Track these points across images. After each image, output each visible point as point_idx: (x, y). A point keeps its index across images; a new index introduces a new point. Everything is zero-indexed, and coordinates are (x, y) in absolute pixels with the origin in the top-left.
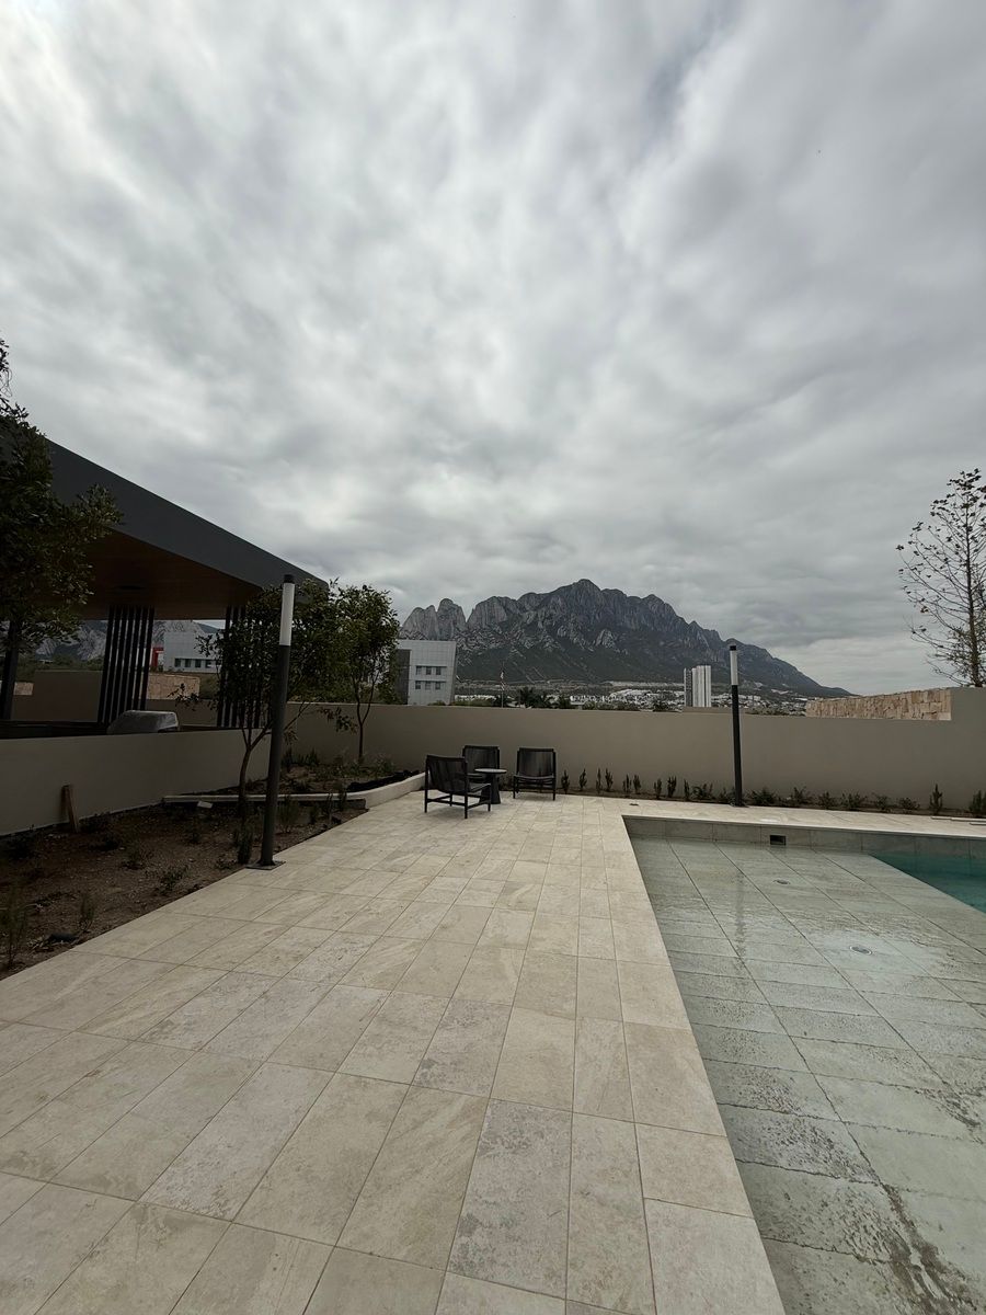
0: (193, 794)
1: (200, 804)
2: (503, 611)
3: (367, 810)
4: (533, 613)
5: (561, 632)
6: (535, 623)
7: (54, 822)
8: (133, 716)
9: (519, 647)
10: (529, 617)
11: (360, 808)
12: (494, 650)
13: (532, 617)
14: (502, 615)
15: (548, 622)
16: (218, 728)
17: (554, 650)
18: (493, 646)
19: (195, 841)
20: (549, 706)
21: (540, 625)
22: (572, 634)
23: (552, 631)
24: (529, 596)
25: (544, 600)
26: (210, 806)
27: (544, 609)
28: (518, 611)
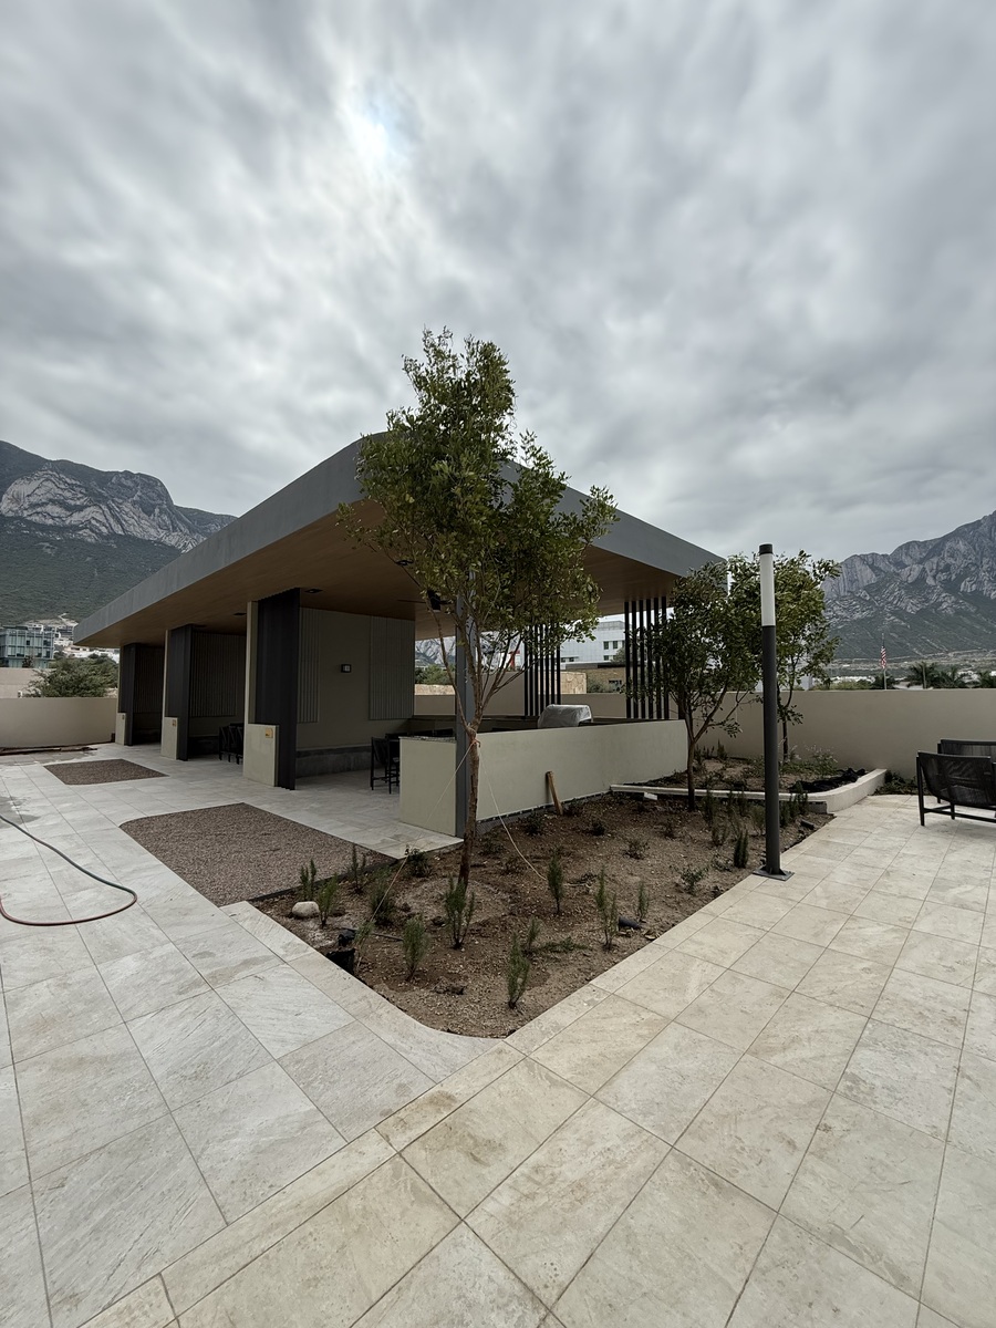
0: (634, 784)
1: (647, 795)
2: (869, 570)
3: (833, 817)
4: (917, 569)
5: (967, 586)
6: (921, 579)
7: (542, 804)
8: (555, 711)
9: (899, 613)
10: (912, 572)
11: (822, 814)
12: (859, 621)
13: (915, 574)
14: (868, 576)
15: (943, 576)
16: (628, 721)
17: (958, 612)
18: (857, 616)
19: (670, 835)
20: (963, 686)
21: (930, 581)
22: (987, 587)
23: (951, 587)
24: (907, 547)
25: (936, 547)
26: (655, 798)
27: (935, 560)
28: (893, 568)
